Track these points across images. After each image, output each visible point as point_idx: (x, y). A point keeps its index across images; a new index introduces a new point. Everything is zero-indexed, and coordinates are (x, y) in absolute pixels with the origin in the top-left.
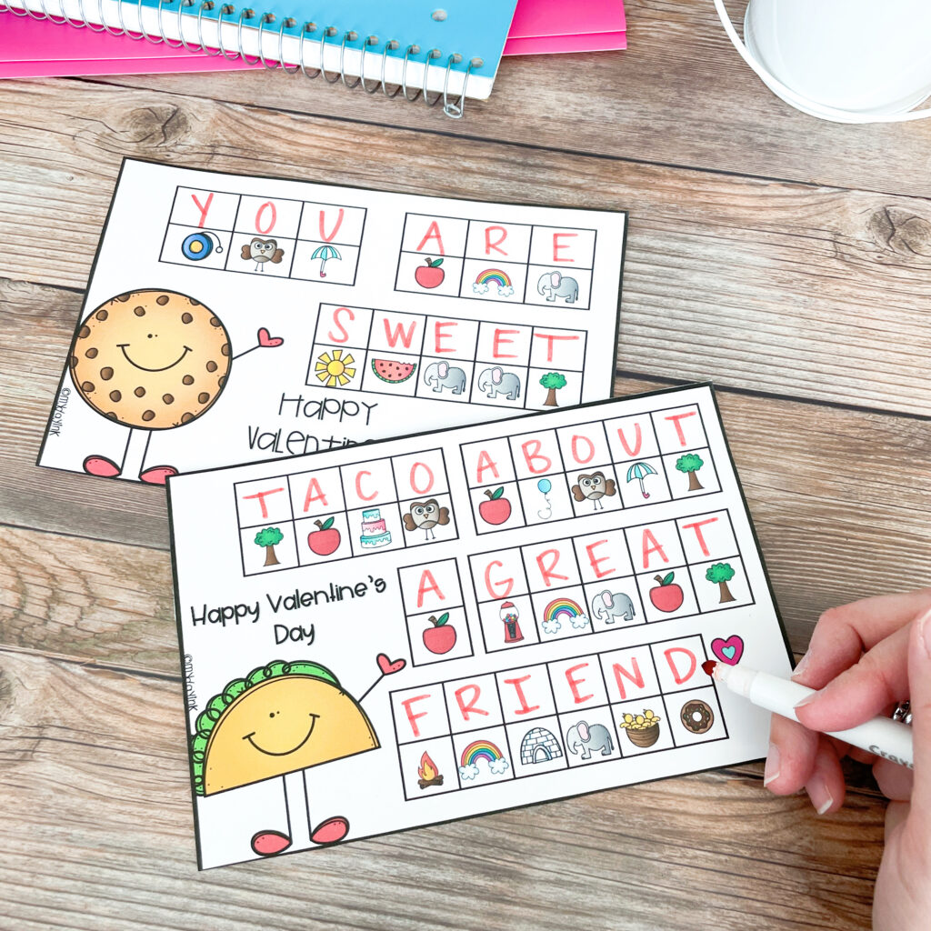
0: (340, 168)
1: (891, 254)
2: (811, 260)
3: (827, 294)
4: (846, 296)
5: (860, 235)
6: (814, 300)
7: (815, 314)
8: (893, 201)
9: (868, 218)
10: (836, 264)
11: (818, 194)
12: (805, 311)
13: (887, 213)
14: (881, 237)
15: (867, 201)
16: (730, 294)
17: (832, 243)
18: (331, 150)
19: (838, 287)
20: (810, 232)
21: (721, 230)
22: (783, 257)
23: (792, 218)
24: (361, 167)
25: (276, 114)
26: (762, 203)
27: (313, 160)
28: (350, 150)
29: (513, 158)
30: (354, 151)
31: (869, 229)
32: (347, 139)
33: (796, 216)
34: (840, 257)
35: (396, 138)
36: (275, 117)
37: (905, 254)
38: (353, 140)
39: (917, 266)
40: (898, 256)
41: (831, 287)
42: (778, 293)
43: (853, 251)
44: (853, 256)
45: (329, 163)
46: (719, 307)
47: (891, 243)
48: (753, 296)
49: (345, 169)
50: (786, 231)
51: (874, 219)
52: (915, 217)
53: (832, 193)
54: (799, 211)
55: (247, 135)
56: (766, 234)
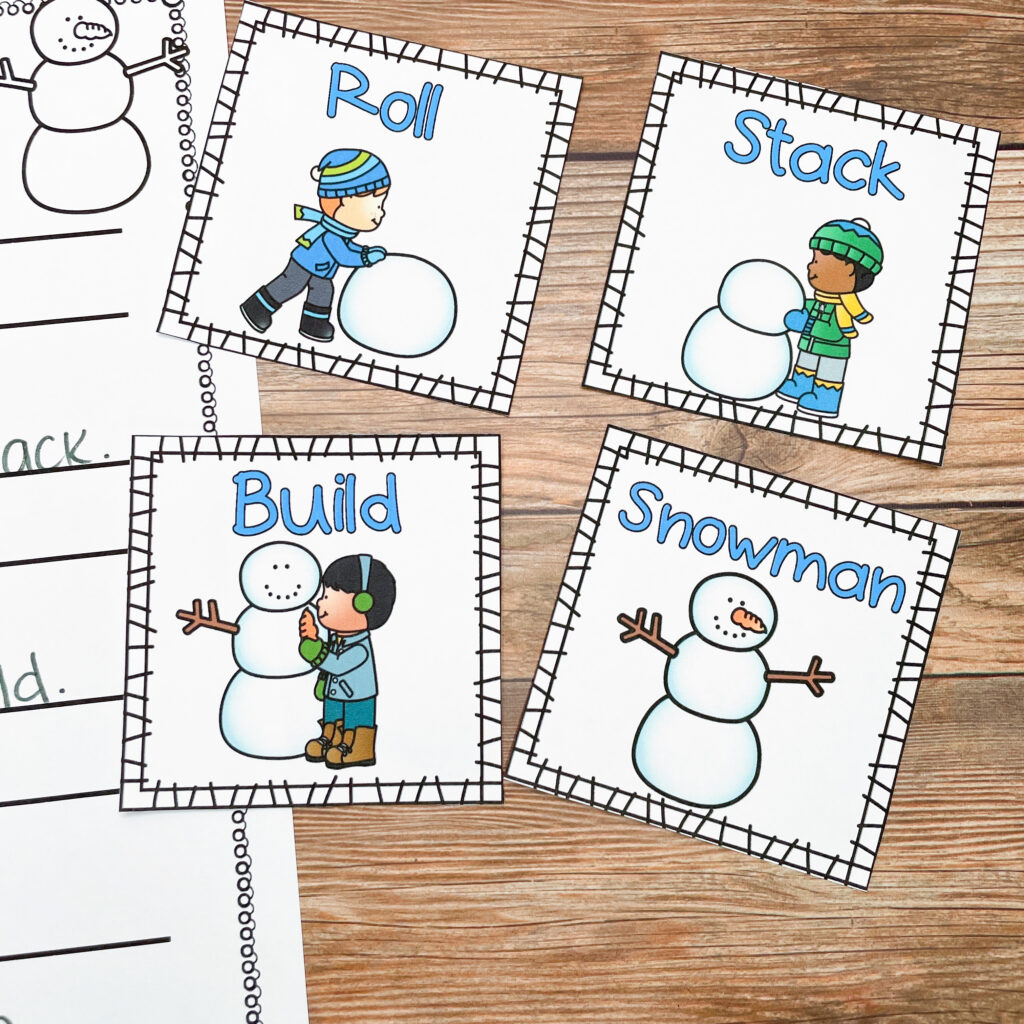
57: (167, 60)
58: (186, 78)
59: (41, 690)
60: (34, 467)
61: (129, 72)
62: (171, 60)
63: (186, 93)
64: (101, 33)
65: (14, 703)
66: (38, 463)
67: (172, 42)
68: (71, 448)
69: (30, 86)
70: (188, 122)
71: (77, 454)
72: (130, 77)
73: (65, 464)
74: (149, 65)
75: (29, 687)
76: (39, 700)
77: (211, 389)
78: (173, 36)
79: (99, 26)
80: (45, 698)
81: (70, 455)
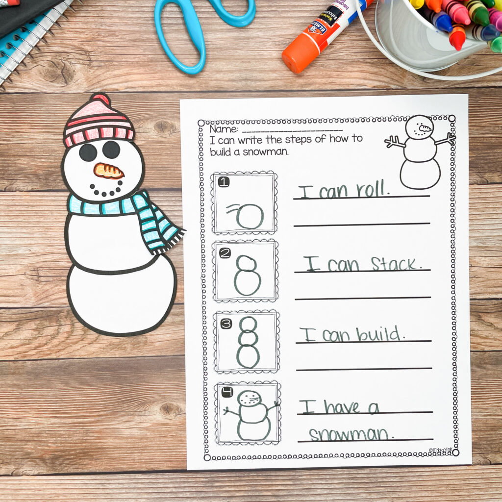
0: (337, 62)
1: (62, 58)
2: (101, 49)
3: (91, 32)
4: (83, 32)
5: (78, 67)
6: (97, 27)
7: (96, 20)
8: (63, 89)
9: (75, 78)
10: (89, 49)
11: (100, 87)
12: (100, 20)
13: (66, 82)
14: (68, 67)
15: (76, 87)
16: (137, 24)
17: (92, 59)
18: (342, 71)
19: (86, 36)
20: (102, 64)
21: (145, 59)
22: (115, 48)
23: (112, 71)
24: (326, 64)
25: (374, 87)
26: (128, 77)
27: (350, 64)
28: (334, 73)
29: (252, 83)
30: (331, 73)
31: (74, 71)
32: (336, 79)
33: (110, 72)
34: (87, 53)
35: (312, 84)
36: (375, 85)
37: (56, 60)
38: (334, 79)
39: (49, 54)
40: (59, 58)
41: (89, 35)
42: (114, 28)
43: (81, 57)
44: (81, 54)
45: (342, 63)
46: (142, 16)
47: (63, 65)
48: (126, 24)
49: (333, 62)
50: (114, 63)
51: (72, 77)
52: (52, 82)
53: (93, 89)
54: (109, 76)
55: (386, 72)
56: (124, 60)
57: (448, 140)
58: (454, 147)
59: (398, 337)
60: (399, 269)
61: (436, 143)
62: (450, 140)
63: (454, 152)
64: (428, 130)
65: (390, 340)
66: (400, 268)
67: (451, 134)
68: (410, 264)
69: (404, 146)
70: (454, 162)
71: (412, 266)
72: (436, 145)
73: (408, 269)
74: (442, 142)
75: (394, 335)
76: (397, 340)
77: (454, 249)
78: (451, 132)
79: (428, 127)
80: (399, 339)
81: (410, 266)
